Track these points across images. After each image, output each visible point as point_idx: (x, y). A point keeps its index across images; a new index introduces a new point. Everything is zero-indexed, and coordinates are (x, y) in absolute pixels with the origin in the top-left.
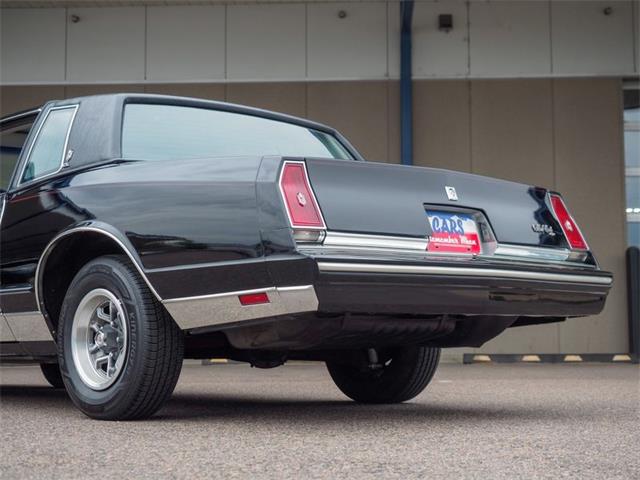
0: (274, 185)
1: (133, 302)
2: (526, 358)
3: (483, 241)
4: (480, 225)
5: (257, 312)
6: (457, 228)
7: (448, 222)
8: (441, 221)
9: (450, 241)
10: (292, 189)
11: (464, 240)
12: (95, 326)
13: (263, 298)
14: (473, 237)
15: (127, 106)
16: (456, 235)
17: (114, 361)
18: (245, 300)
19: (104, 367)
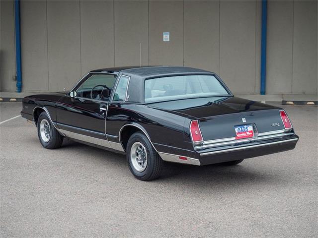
0: (188, 129)
1: (149, 150)
2: (308, 103)
3: (254, 132)
4: (254, 127)
5: (183, 162)
6: (246, 130)
7: (243, 128)
8: (240, 129)
9: (243, 135)
10: (194, 129)
11: (248, 133)
12: (137, 151)
13: (186, 159)
14: (251, 131)
15: (146, 81)
16: (245, 132)
17: (143, 163)
18: (181, 158)
19: (141, 164)
